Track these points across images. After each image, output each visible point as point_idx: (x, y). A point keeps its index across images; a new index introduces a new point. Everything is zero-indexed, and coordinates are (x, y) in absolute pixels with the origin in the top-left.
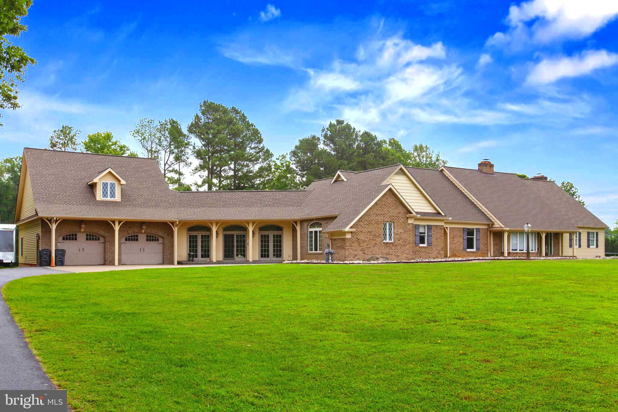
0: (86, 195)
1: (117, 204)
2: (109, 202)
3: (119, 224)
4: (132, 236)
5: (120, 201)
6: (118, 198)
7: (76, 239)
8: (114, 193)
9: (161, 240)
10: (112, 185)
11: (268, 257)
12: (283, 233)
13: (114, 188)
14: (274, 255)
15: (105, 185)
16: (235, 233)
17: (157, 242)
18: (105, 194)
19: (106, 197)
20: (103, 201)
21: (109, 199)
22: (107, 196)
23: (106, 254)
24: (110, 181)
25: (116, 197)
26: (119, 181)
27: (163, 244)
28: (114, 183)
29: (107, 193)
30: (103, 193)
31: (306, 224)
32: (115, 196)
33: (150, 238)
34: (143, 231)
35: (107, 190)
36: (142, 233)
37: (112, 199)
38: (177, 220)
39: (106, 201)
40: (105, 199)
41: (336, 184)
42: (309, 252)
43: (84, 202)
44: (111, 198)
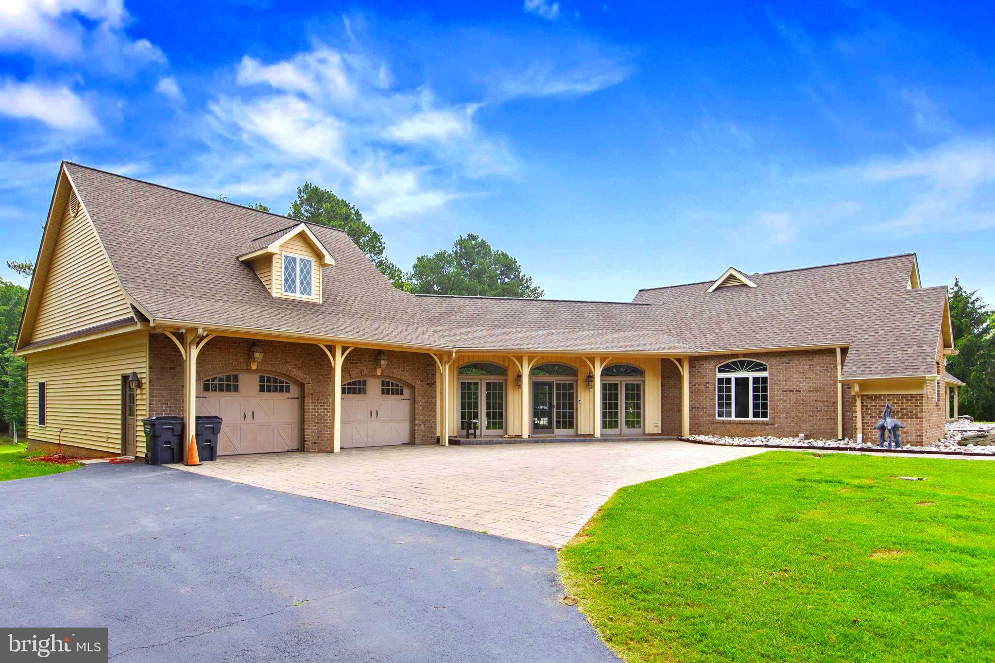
0: (245, 283)
1: (317, 308)
2: (299, 302)
3: (342, 354)
4: (354, 384)
5: (321, 302)
6: (316, 296)
7: (236, 388)
8: (309, 284)
9: (407, 392)
10: (305, 266)
11: (616, 426)
12: (644, 381)
13: (309, 272)
14: (627, 423)
15: (290, 263)
16: (554, 379)
17: (399, 396)
18: (290, 285)
19: (293, 292)
20: (286, 300)
21: (297, 296)
22: (295, 288)
23: (306, 426)
24: (300, 253)
25: (313, 292)
26: (319, 256)
27: (413, 401)
28: (308, 261)
29: (294, 282)
30: (286, 280)
31: (708, 366)
32: (310, 290)
33: (390, 389)
34: (379, 373)
35: (295, 275)
36: (375, 376)
37: (305, 298)
38: (454, 350)
39: (293, 301)
40: (290, 295)
41: (719, 293)
42: (717, 418)
43: (246, 298)
44: (302, 293)
